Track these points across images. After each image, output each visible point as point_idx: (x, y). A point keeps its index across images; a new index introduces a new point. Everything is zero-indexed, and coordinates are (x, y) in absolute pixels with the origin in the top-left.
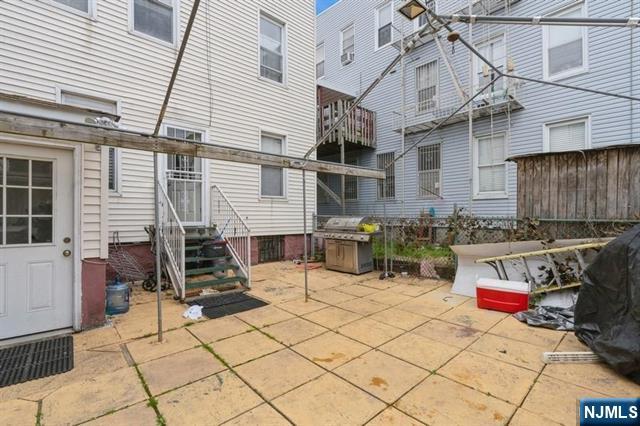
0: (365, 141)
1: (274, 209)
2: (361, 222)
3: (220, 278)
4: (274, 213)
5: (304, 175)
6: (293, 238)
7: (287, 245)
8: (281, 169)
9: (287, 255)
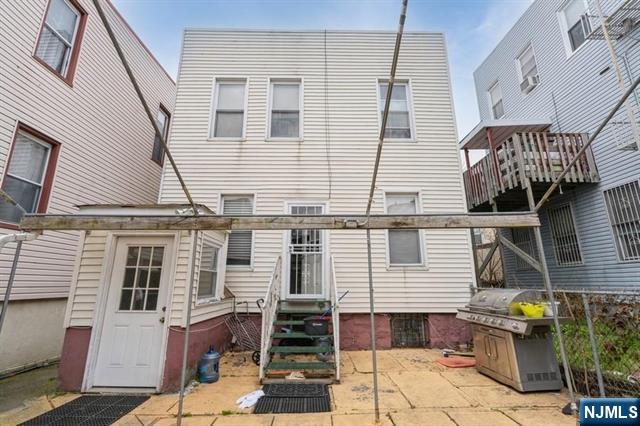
0: (572, 176)
1: (407, 280)
2: (516, 300)
3: (324, 361)
4: (407, 285)
5: (368, 234)
6: (442, 318)
7: (433, 328)
8: (416, 230)
9: (433, 341)
